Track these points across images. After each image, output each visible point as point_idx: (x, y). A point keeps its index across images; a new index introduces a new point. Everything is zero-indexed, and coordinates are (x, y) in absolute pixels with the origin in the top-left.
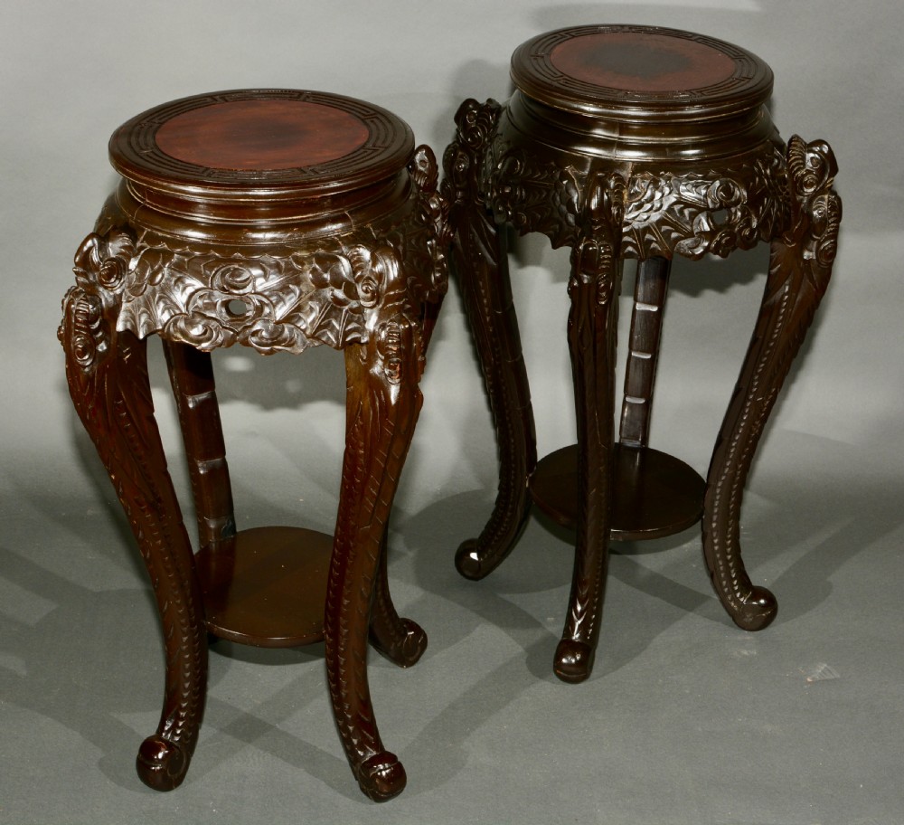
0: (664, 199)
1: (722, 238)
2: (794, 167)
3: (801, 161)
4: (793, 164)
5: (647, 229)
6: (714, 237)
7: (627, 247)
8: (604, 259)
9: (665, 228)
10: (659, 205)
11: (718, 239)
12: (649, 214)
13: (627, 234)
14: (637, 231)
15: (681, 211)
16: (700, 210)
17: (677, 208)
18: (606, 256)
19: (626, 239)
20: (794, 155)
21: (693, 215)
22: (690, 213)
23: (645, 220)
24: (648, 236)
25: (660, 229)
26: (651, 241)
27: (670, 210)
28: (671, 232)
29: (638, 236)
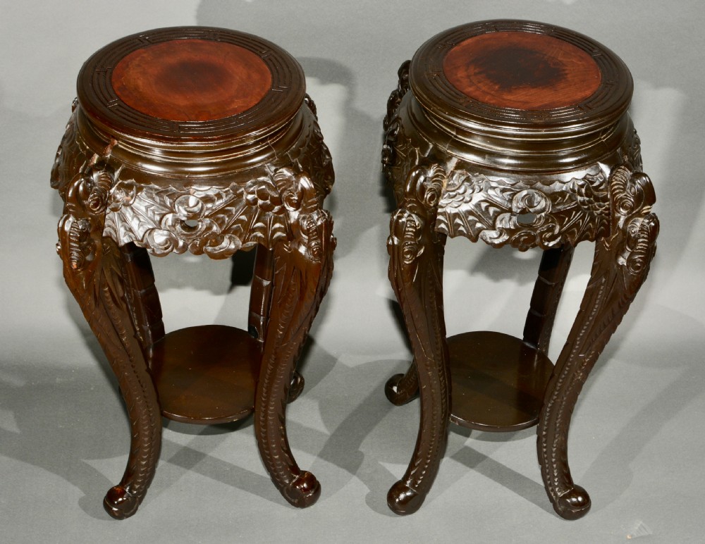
0: (474, 194)
1: (520, 236)
2: (615, 189)
3: (622, 187)
4: (616, 187)
5: (457, 215)
6: (514, 234)
7: (440, 224)
8: (409, 231)
9: (471, 218)
10: (468, 199)
11: (517, 236)
12: (459, 203)
13: (441, 214)
14: (449, 215)
15: (487, 208)
16: (503, 211)
17: (484, 205)
18: (411, 229)
19: (440, 217)
20: (616, 180)
21: (497, 214)
22: (495, 212)
23: (456, 207)
24: (458, 221)
25: (467, 217)
26: (459, 225)
27: (478, 205)
28: (476, 222)
29: (449, 217)
